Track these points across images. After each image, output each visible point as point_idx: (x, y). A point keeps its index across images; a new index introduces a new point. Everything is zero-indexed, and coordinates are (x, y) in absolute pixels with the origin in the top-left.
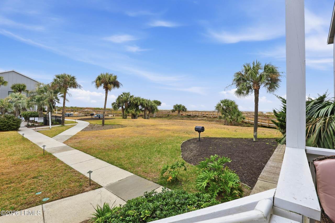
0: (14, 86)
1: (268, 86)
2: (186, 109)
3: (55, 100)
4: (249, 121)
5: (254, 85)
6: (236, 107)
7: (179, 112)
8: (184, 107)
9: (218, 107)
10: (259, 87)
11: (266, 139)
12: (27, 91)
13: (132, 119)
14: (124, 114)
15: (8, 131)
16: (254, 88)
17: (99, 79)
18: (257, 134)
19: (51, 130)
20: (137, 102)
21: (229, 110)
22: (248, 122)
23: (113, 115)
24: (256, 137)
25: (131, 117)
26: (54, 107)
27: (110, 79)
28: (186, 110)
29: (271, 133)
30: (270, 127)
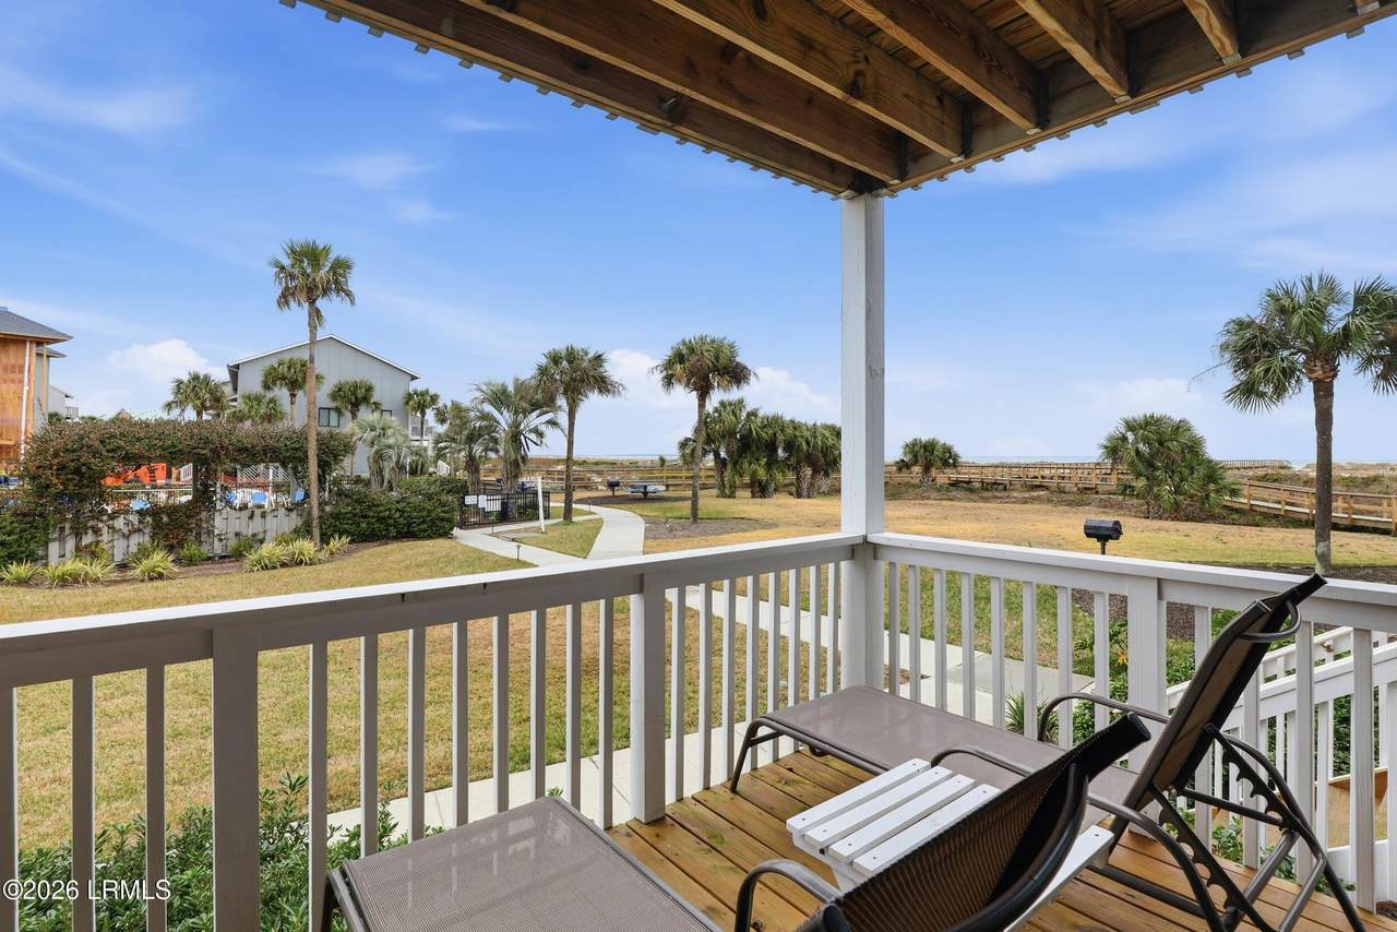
0: (340, 390)
1: (1379, 368)
2: (955, 457)
3: (525, 438)
4: (1252, 502)
5: (1313, 364)
6: (1194, 447)
7: (927, 469)
8: (948, 450)
9: (1114, 449)
10: (1332, 373)
11: (1365, 567)
12: (377, 405)
13: (753, 497)
14: (723, 481)
15: (429, 537)
16: (1313, 376)
17: (679, 357)
18: (1328, 547)
19: (544, 536)
20: (775, 434)
21: (1168, 457)
22: (1248, 507)
23: (667, 486)
24: (1329, 561)
25: (748, 494)
26: (524, 459)
27: (717, 358)
28: (955, 460)
29: (1379, 548)
30: (1357, 526)
